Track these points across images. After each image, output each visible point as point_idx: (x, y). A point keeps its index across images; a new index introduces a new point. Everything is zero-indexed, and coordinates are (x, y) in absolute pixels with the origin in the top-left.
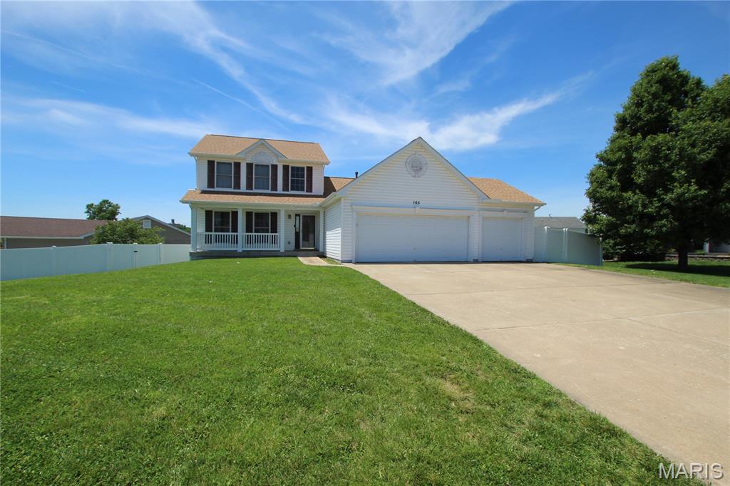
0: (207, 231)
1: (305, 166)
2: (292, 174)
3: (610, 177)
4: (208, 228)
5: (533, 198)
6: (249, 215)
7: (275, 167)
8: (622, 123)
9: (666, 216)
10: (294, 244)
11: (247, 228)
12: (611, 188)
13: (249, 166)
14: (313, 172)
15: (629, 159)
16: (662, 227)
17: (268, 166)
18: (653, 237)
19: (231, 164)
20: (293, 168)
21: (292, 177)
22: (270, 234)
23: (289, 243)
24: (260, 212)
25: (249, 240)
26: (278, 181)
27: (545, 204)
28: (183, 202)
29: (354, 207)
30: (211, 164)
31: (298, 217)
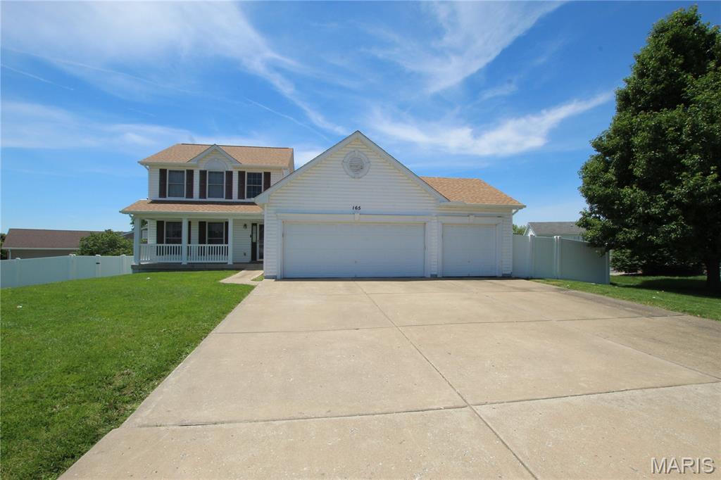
0: (158, 242)
1: (262, 171)
2: (248, 180)
3: (606, 170)
4: (160, 240)
5: (511, 199)
6: (202, 225)
7: (230, 174)
8: (626, 101)
9: (673, 218)
10: (250, 255)
11: (199, 239)
12: (607, 184)
13: (203, 173)
14: (271, 178)
15: (628, 145)
16: (670, 232)
17: (223, 173)
18: (658, 246)
19: (183, 172)
20: (249, 174)
21: (248, 184)
22: (224, 245)
23: (245, 254)
24: (212, 221)
25: (201, 252)
26: (233, 188)
27: (525, 206)
28: (123, 212)
29: (279, 214)
30: (163, 172)
31: (254, 227)
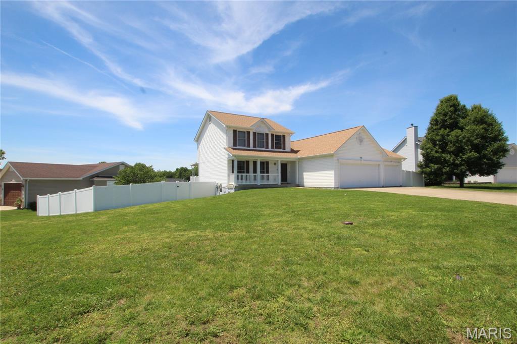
1: (282, 135)
2: (275, 139)
4: (238, 171)
6: (254, 162)
7: (267, 135)
13: (254, 134)
14: (286, 138)
17: (263, 134)
19: (245, 132)
20: (276, 136)
21: (275, 141)
25: (262, 178)
26: (269, 143)
29: (339, 160)
30: (235, 131)
